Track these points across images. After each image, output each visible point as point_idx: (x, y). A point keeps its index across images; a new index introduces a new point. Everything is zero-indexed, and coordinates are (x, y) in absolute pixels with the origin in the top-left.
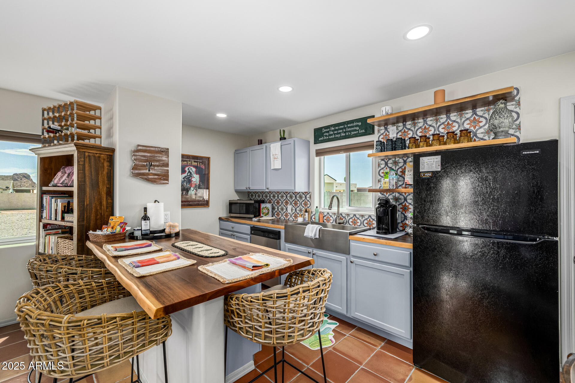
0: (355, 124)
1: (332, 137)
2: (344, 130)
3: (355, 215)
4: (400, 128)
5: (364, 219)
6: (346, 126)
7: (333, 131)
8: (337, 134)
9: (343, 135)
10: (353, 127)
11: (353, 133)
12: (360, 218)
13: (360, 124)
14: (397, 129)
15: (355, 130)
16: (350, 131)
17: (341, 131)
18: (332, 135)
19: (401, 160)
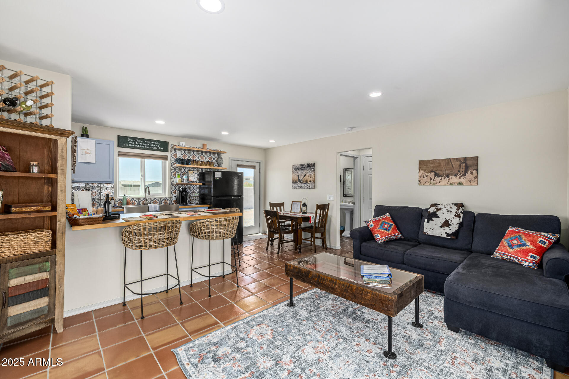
0: (156, 143)
1: (137, 146)
2: (148, 145)
3: (155, 198)
4: (183, 153)
5: (162, 200)
6: (149, 142)
7: (138, 142)
8: (142, 145)
9: (147, 147)
10: (155, 144)
11: (155, 148)
12: (159, 200)
13: (160, 144)
14: (181, 153)
15: (157, 147)
16: (153, 147)
17: (146, 144)
18: (136, 145)
19: (183, 169)
